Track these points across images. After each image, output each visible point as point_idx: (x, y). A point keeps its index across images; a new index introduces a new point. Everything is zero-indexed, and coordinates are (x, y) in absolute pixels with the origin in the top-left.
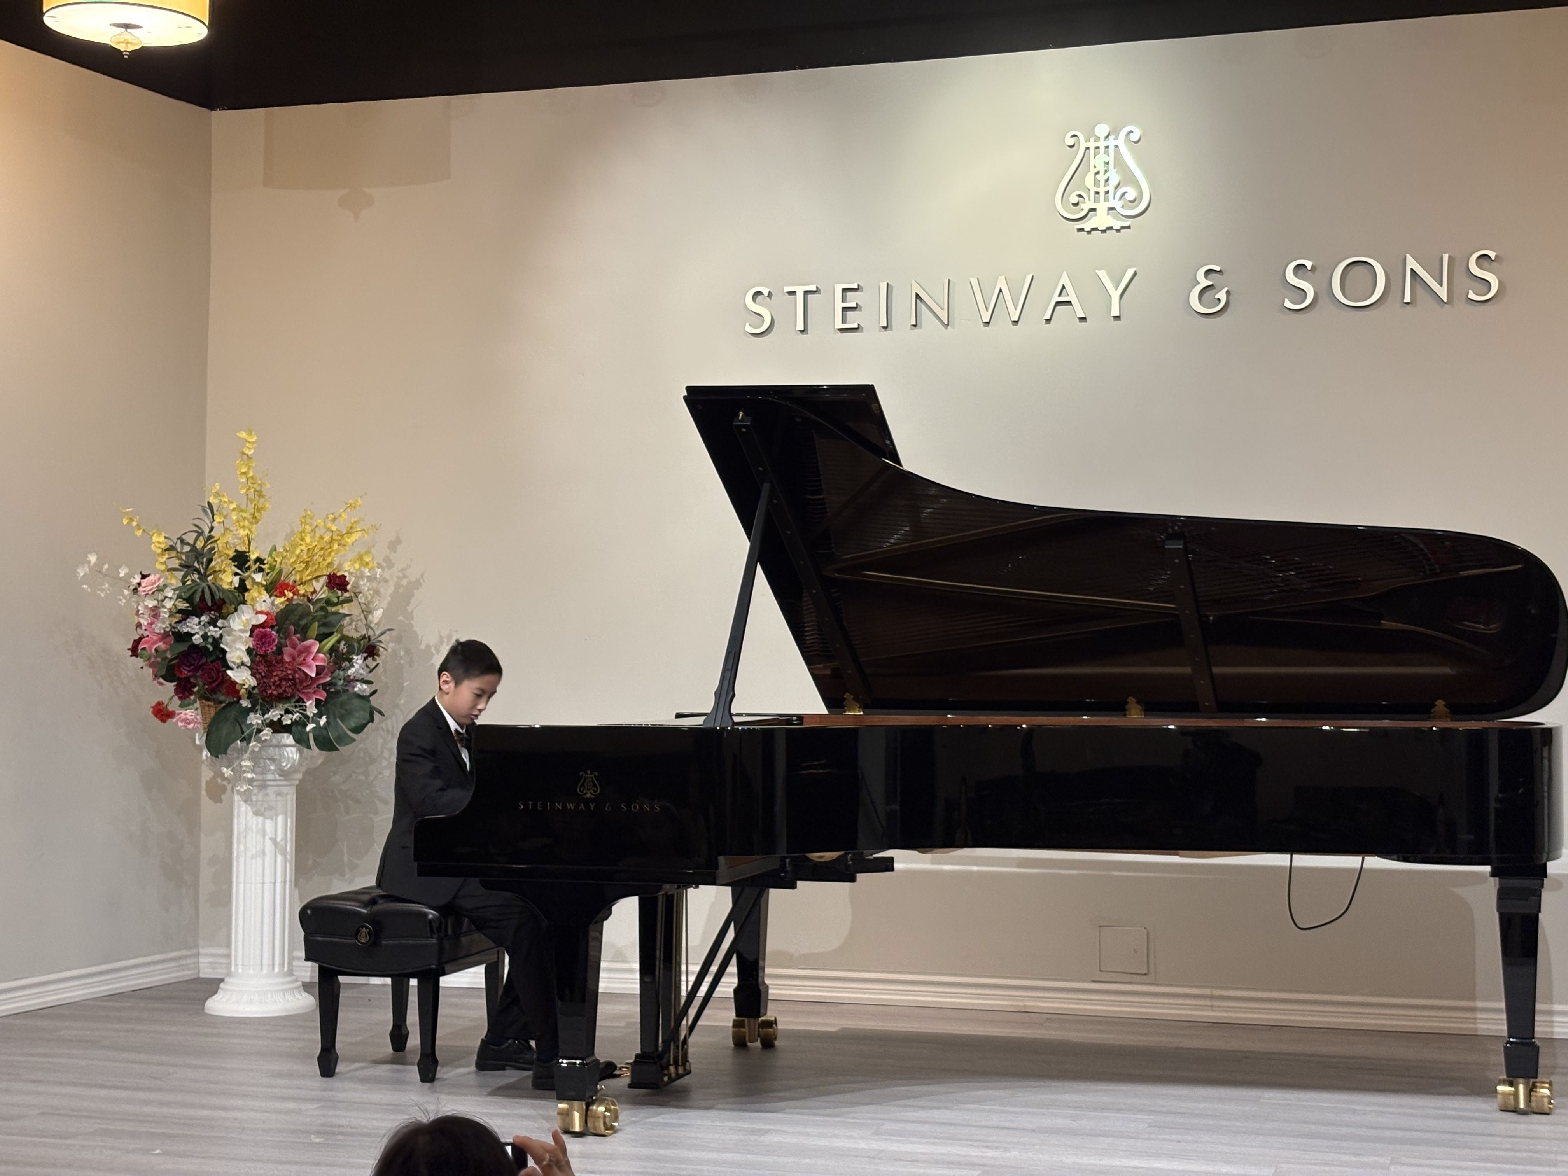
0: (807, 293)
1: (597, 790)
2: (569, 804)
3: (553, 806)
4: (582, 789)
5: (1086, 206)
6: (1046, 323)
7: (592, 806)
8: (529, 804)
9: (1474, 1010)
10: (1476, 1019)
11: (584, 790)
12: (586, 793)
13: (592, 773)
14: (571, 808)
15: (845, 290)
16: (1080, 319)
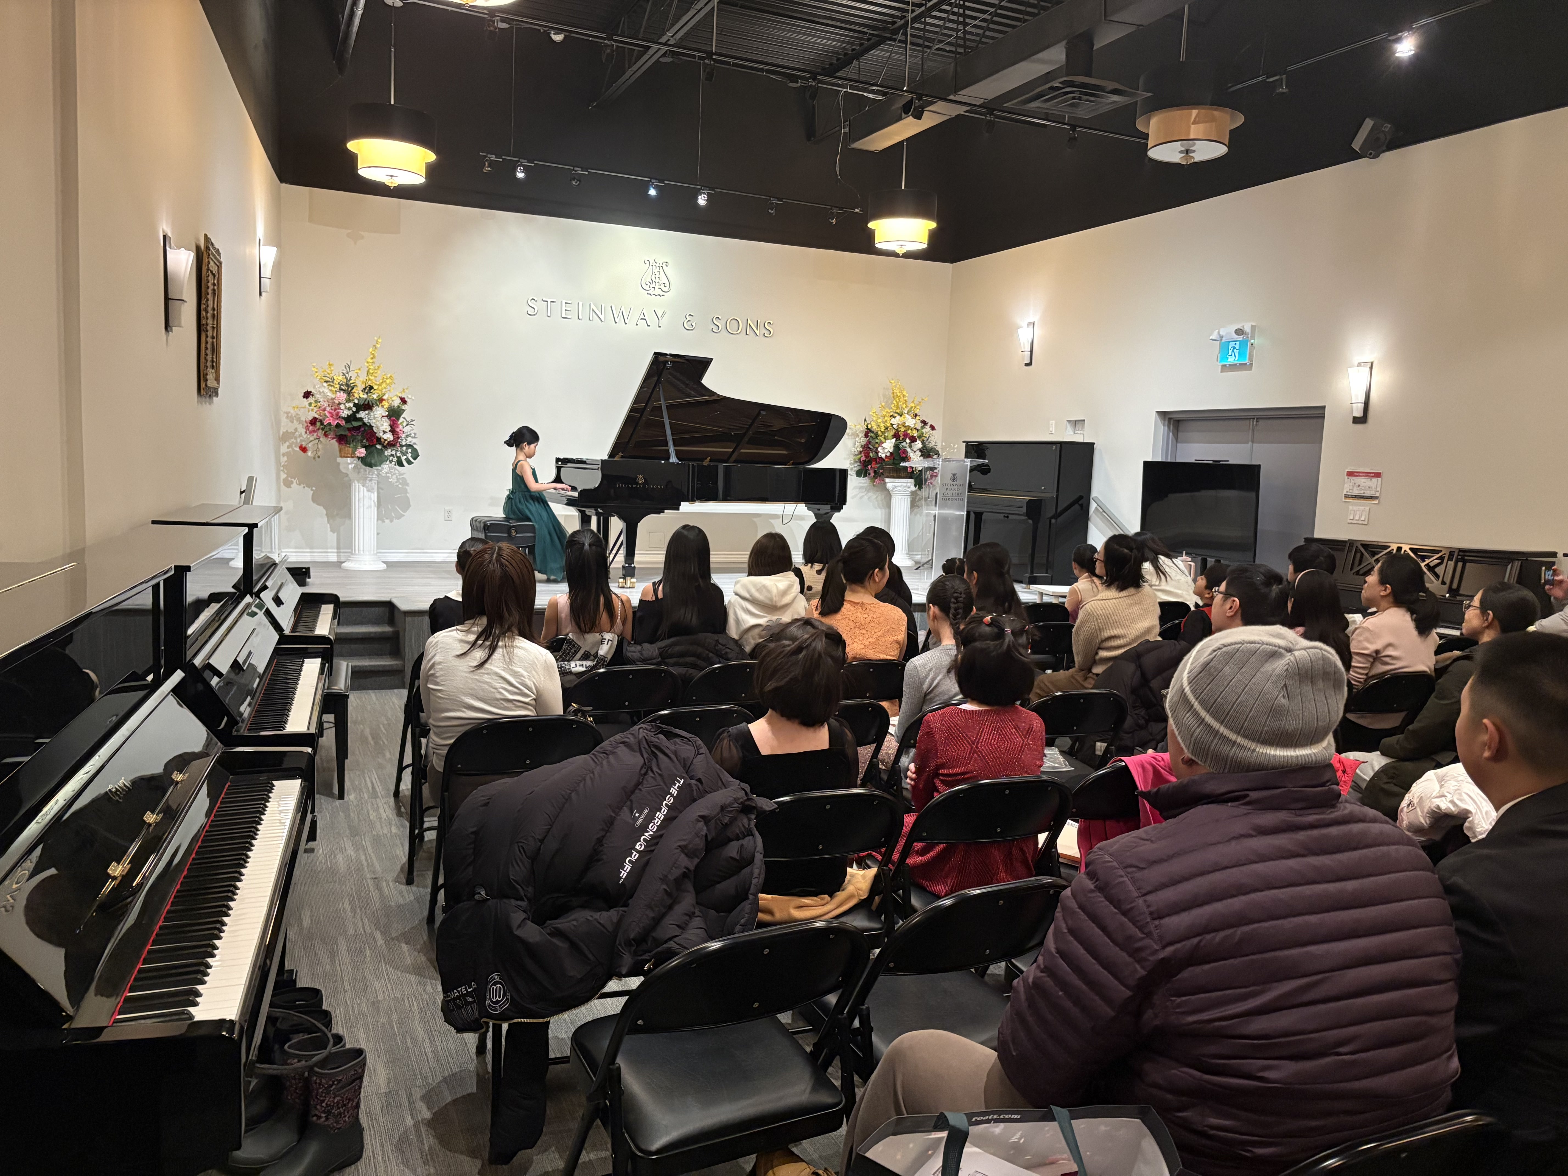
0: (551, 302)
1: (643, 481)
2: (634, 485)
3: (628, 486)
5: (651, 286)
6: (636, 325)
7: (641, 486)
12: (639, 482)
13: (642, 476)
15: (566, 303)
16: (649, 326)
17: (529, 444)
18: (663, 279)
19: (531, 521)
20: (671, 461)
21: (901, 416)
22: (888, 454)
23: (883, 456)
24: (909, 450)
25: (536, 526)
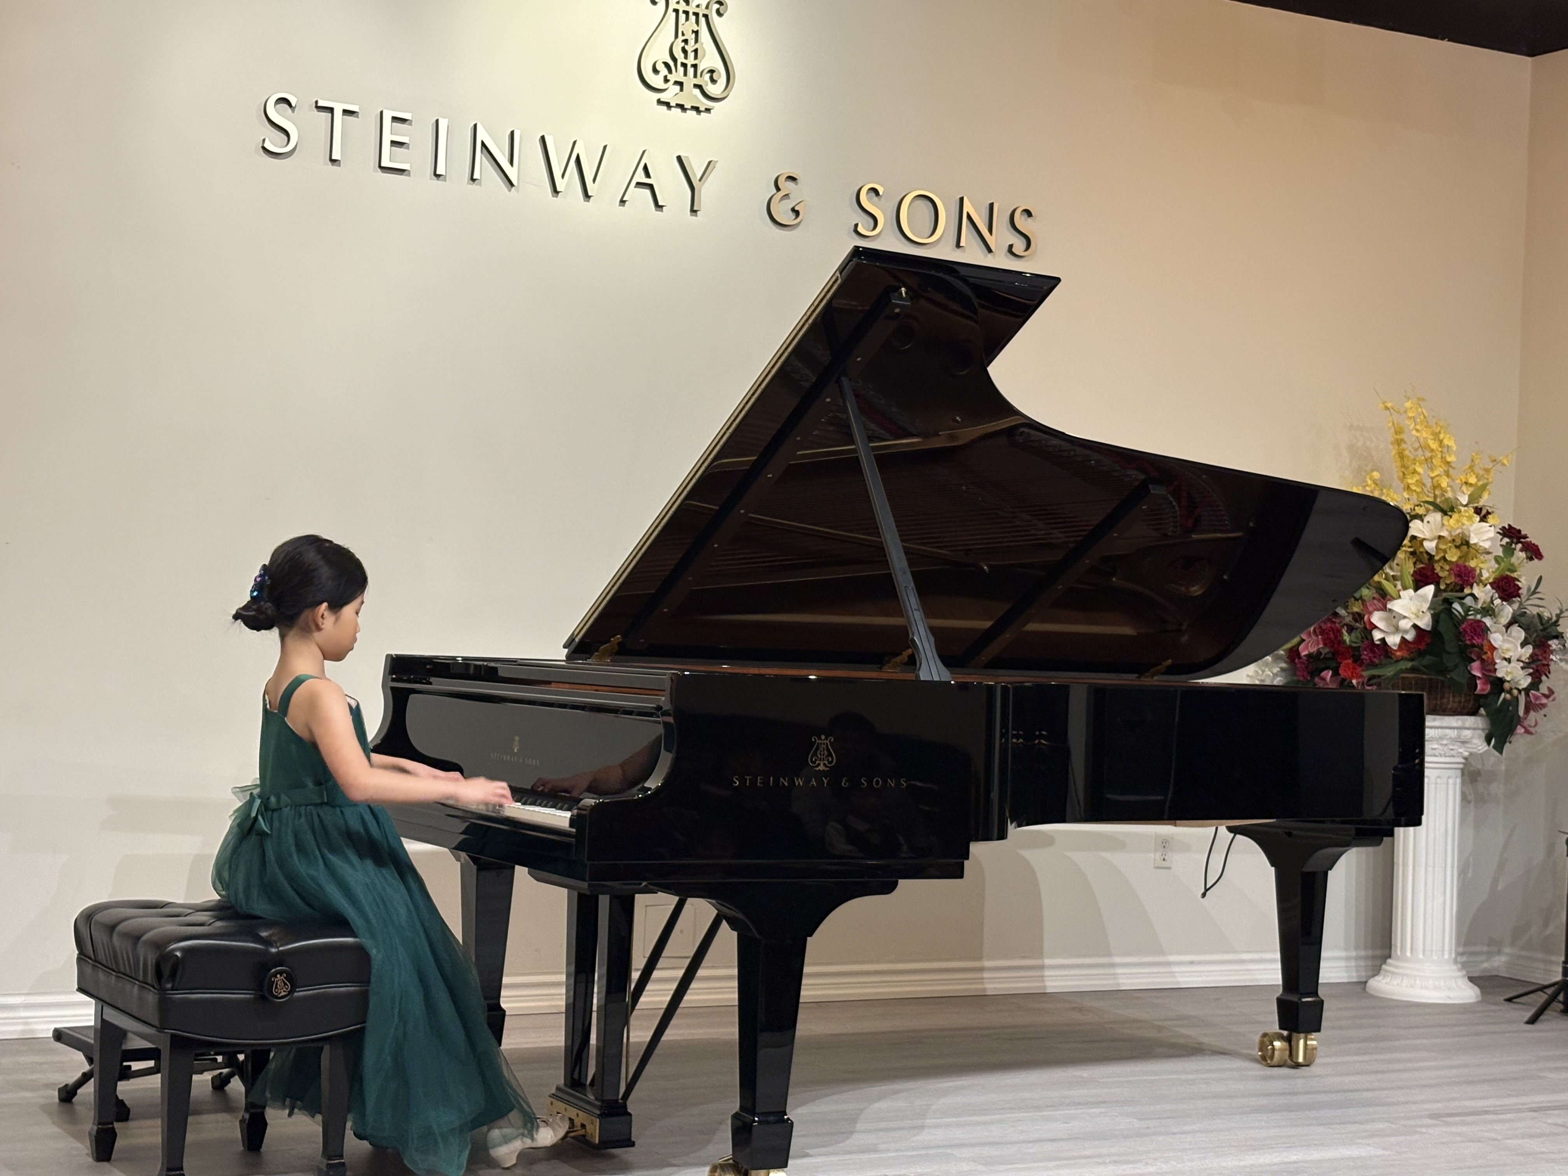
0: (346, 112)
1: (832, 762)
2: (797, 780)
3: (777, 781)
4: (814, 760)
5: (672, 78)
6: (620, 205)
7: (825, 781)
8: (746, 779)
9: (981, 969)
10: (983, 978)
11: (816, 760)
12: (819, 765)
13: (826, 739)
14: (799, 783)
15: (395, 119)
16: (658, 207)
17: (336, 606)
18: (710, 59)
19: (354, 935)
20: (924, 676)
21: (1445, 513)
22: (1410, 637)
23: (1393, 640)
24: (1488, 621)
25: (373, 952)
